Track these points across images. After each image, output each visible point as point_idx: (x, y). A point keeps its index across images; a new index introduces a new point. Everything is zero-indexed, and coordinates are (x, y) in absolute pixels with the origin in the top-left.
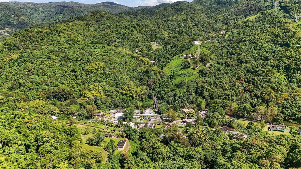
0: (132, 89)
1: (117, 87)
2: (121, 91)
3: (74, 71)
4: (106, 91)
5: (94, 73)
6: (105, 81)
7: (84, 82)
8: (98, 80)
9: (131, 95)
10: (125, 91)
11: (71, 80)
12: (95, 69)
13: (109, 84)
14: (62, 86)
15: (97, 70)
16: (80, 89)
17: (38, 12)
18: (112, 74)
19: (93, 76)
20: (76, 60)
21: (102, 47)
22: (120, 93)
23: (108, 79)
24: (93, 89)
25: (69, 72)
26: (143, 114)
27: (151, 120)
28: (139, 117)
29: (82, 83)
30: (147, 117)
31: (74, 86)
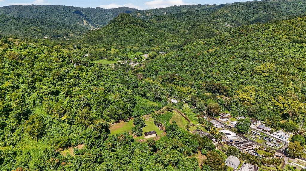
0: (288, 102)
1: (273, 96)
2: (274, 101)
3: (242, 70)
4: (258, 97)
5: (259, 75)
6: (265, 86)
7: (244, 82)
8: (258, 83)
9: (283, 108)
10: (279, 102)
11: (236, 77)
12: (261, 71)
13: (265, 90)
14: (223, 82)
15: (263, 72)
16: (237, 88)
17: (296, 7)
18: (278, 79)
19: (256, 78)
20: (254, 59)
21: (300, 47)
22: (273, 103)
23: (269, 84)
24: (247, 90)
25: (237, 69)
26: (271, 135)
27: (267, 143)
28: (258, 134)
29: (242, 82)
30: (269, 138)
31: (233, 84)
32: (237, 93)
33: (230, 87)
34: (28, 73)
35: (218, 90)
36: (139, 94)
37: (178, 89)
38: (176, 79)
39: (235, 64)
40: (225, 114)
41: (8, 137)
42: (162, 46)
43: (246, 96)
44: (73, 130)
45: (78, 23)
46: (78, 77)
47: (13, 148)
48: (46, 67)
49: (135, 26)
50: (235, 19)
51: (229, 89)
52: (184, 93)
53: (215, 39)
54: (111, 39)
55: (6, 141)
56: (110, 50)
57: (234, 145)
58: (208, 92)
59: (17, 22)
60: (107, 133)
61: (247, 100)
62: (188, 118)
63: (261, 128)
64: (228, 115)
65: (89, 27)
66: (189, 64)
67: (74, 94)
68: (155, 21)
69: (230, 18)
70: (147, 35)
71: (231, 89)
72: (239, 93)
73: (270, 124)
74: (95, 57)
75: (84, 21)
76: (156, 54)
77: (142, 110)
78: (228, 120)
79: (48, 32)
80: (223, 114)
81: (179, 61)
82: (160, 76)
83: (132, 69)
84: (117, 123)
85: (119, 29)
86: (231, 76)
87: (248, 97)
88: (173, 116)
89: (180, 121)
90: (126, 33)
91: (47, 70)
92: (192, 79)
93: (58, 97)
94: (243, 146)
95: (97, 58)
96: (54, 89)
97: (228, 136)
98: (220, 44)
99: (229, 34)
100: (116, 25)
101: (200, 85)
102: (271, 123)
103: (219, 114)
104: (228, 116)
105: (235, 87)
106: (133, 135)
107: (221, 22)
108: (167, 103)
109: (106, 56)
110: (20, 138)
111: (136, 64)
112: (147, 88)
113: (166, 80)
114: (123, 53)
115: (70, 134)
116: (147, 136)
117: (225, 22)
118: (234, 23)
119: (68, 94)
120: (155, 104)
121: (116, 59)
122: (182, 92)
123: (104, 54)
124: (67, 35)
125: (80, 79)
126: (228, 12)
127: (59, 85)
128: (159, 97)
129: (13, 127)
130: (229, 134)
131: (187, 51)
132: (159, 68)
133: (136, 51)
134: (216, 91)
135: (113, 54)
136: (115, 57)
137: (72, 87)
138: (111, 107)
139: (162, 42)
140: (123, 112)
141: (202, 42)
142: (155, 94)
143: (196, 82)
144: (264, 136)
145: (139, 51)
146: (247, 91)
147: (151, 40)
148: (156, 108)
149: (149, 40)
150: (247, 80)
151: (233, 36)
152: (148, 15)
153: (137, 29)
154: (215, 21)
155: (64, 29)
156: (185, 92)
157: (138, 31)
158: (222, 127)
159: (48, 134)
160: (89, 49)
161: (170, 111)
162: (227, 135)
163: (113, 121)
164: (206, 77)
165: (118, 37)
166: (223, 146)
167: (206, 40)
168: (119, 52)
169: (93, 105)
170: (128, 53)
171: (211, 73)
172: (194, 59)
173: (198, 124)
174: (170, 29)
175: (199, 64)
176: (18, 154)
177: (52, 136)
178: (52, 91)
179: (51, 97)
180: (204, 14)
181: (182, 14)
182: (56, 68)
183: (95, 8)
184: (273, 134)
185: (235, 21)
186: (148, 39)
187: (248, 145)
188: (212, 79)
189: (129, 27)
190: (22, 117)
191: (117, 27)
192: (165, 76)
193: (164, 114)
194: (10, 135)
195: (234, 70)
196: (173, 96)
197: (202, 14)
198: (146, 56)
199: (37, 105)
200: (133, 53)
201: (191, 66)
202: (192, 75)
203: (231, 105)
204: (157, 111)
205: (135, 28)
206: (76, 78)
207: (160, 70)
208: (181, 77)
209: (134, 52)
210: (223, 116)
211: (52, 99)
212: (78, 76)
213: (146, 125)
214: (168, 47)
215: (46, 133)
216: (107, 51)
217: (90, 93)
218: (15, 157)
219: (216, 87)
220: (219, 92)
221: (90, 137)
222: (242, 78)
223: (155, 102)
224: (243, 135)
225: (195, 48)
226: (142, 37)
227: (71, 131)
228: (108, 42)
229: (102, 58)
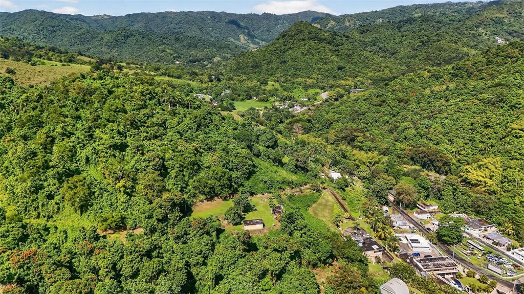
3: (486, 126)
4: (506, 180)
5: (516, 137)
6: (523, 160)
7: (485, 149)
8: (510, 153)
11: (470, 140)
12: (522, 130)
13: (522, 168)
14: (445, 147)
16: (470, 161)
19: (508, 143)
20: (514, 106)
24: (485, 166)
25: (476, 125)
26: (508, 253)
27: (490, 266)
28: (480, 248)
29: (481, 150)
30: (500, 258)
31: (461, 153)
32: (466, 169)
33: (456, 157)
34: (91, 115)
35: (432, 161)
36: (269, 158)
37: (354, 155)
38: (358, 138)
39: (476, 115)
40: (428, 206)
41: (43, 205)
42: (358, 78)
43: (483, 177)
44: (131, 205)
45: (232, 39)
46: (163, 125)
47: (48, 221)
48: (117, 108)
49: (315, 43)
50: (516, 28)
51: (454, 161)
52: (364, 163)
53: (453, 68)
54: (274, 65)
55: (40, 210)
56: (266, 84)
57: (417, 261)
58: (415, 164)
59: (140, 38)
60: (182, 215)
61: (484, 184)
62: (346, 206)
63: (490, 237)
64: (434, 207)
65: (248, 46)
66: (391, 113)
67: (147, 150)
68: (357, 35)
69: (505, 28)
70: (335, 58)
71: (459, 161)
72: (469, 169)
73: (511, 232)
74: (239, 96)
75: (240, 35)
76: (343, 92)
77: (261, 185)
78: (430, 216)
79: (182, 54)
80: (423, 205)
81: (376, 105)
82: (333, 131)
83: (293, 116)
84: (210, 202)
85: (290, 48)
86: (463, 138)
87: (486, 179)
88: (319, 201)
89: (330, 209)
90: (299, 56)
91: (119, 111)
92: (390, 139)
93: (124, 153)
94: (434, 265)
95: (241, 97)
96: (117, 141)
97: (414, 245)
98: (462, 77)
99: (484, 59)
100: (284, 42)
101: (401, 150)
102: (513, 230)
103: (418, 205)
104: (434, 211)
105: (466, 158)
106: (226, 222)
107: (486, 34)
108: (317, 177)
109: (257, 95)
110: (59, 208)
111: (301, 110)
112: (292, 149)
113: (342, 138)
114: (285, 90)
115: (126, 210)
116: (246, 226)
117: (495, 34)
118: (514, 37)
119: (140, 149)
120: (293, 177)
121: (272, 99)
122: (360, 161)
123: (254, 91)
124: (210, 59)
125: (165, 128)
126: (503, 16)
127: (131, 135)
128: (303, 166)
129: (51, 192)
130: (416, 241)
131: (394, 88)
132: (337, 116)
133: (310, 86)
134: (429, 164)
135: (270, 90)
136: (272, 96)
137: (150, 139)
138: (202, 174)
139: (359, 72)
140: (218, 183)
141: (426, 72)
142: (297, 160)
143: (395, 144)
144: (491, 253)
145: (315, 87)
146: (487, 168)
147: (340, 68)
148: (290, 184)
149: (337, 68)
150: (492, 146)
151: (489, 62)
152: (348, 24)
153: (318, 49)
154: (474, 32)
155: (207, 50)
156: (364, 160)
157: (319, 52)
158: (410, 227)
159: (95, 207)
160: (232, 82)
161: (317, 192)
162: (412, 242)
163: (202, 197)
164: (415, 136)
165: (285, 62)
166: (392, 260)
167: (434, 70)
168: (280, 89)
169: (172, 170)
170: (294, 91)
171: (425, 130)
172: (402, 104)
173: (361, 218)
174: (380, 48)
175: (410, 112)
176: (52, 230)
177: (101, 211)
178: (114, 143)
179: (112, 153)
180: (454, 21)
181: (410, 21)
182: (134, 110)
183: (260, 14)
184: (512, 251)
185: (516, 32)
186: (335, 66)
187: (444, 265)
188: (425, 141)
189: (305, 45)
190: (64, 178)
191: (286, 45)
192: (341, 131)
193: (302, 194)
194: (45, 203)
195: (471, 125)
196: (339, 167)
197: (450, 21)
198: (324, 96)
199: (92, 163)
200: (303, 91)
201: (394, 116)
202: (391, 132)
203: (443, 190)
204: (293, 188)
205: (315, 47)
206: (160, 125)
207: (337, 121)
208: (370, 134)
209: (306, 88)
210: (423, 209)
211: (115, 156)
212: (164, 122)
213: (256, 210)
214: (369, 81)
215: (92, 205)
216: (260, 85)
217: (172, 150)
218: (48, 235)
219: (428, 156)
220: (433, 166)
221: (150, 217)
222: (484, 142)
223: (296, 173)
224: (449, 247)
225: (412, 84)
226: (325, 63)
227: (128, 206)
228: (269, 71)
229: (251, 98)
